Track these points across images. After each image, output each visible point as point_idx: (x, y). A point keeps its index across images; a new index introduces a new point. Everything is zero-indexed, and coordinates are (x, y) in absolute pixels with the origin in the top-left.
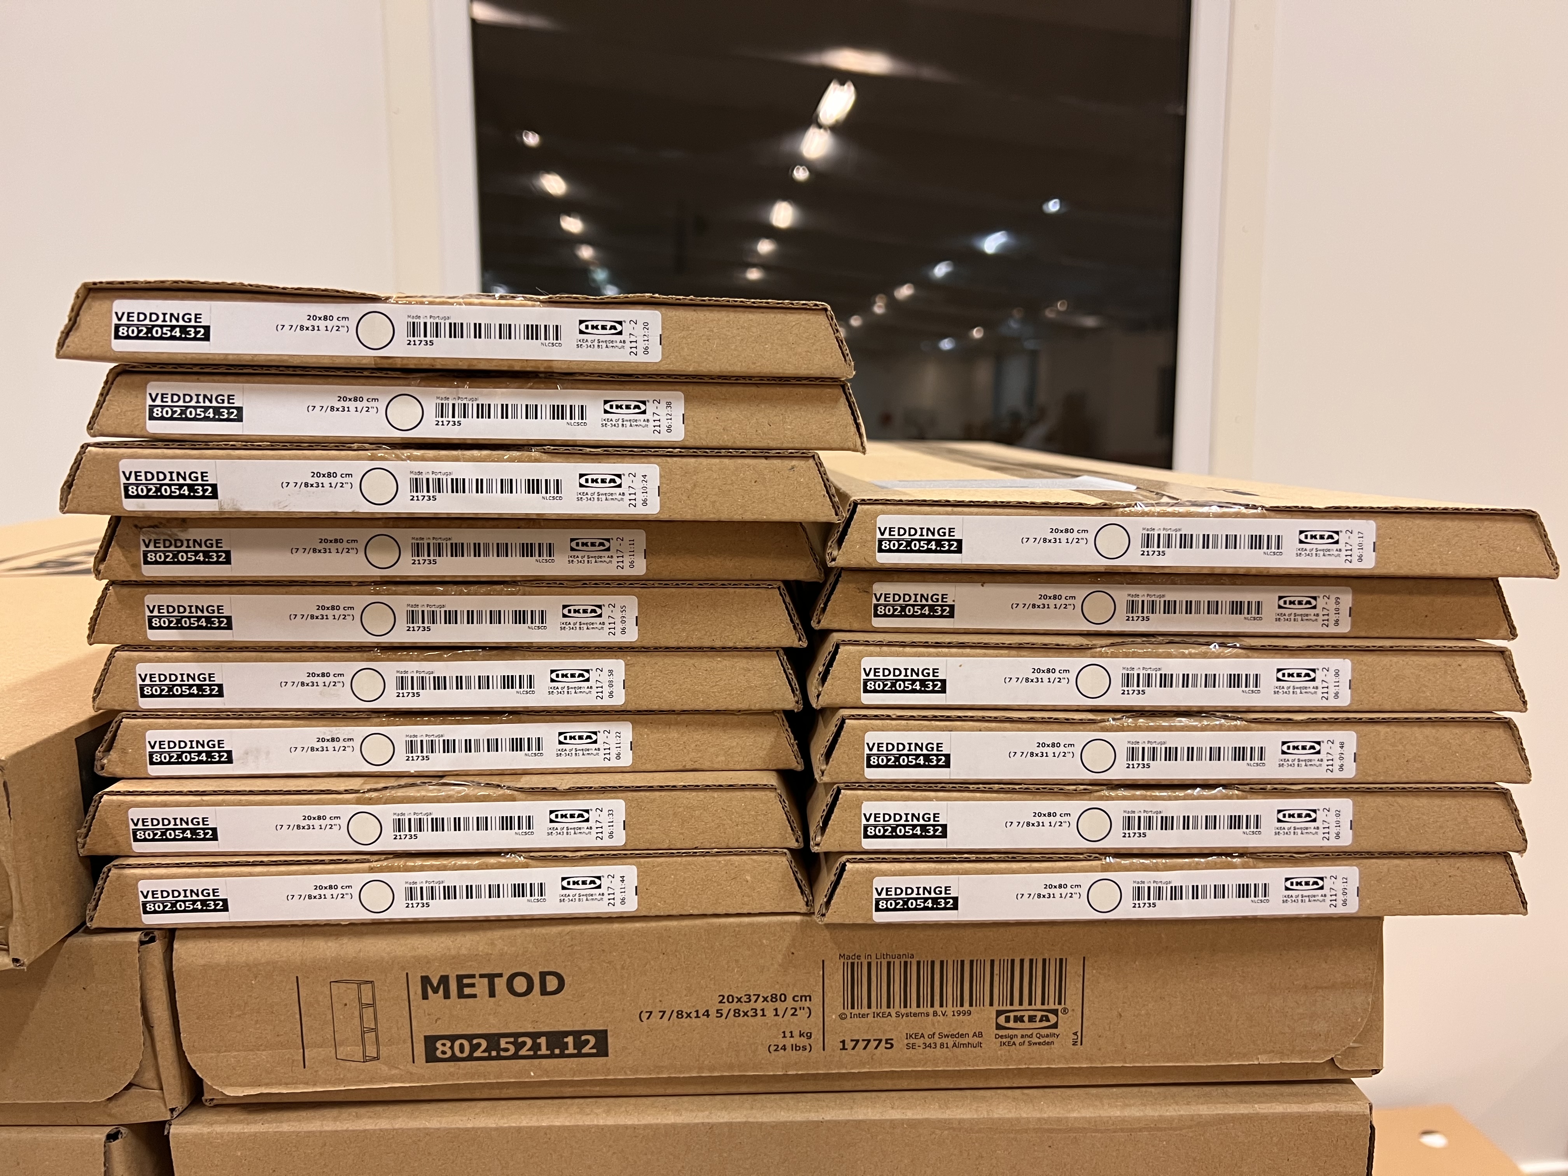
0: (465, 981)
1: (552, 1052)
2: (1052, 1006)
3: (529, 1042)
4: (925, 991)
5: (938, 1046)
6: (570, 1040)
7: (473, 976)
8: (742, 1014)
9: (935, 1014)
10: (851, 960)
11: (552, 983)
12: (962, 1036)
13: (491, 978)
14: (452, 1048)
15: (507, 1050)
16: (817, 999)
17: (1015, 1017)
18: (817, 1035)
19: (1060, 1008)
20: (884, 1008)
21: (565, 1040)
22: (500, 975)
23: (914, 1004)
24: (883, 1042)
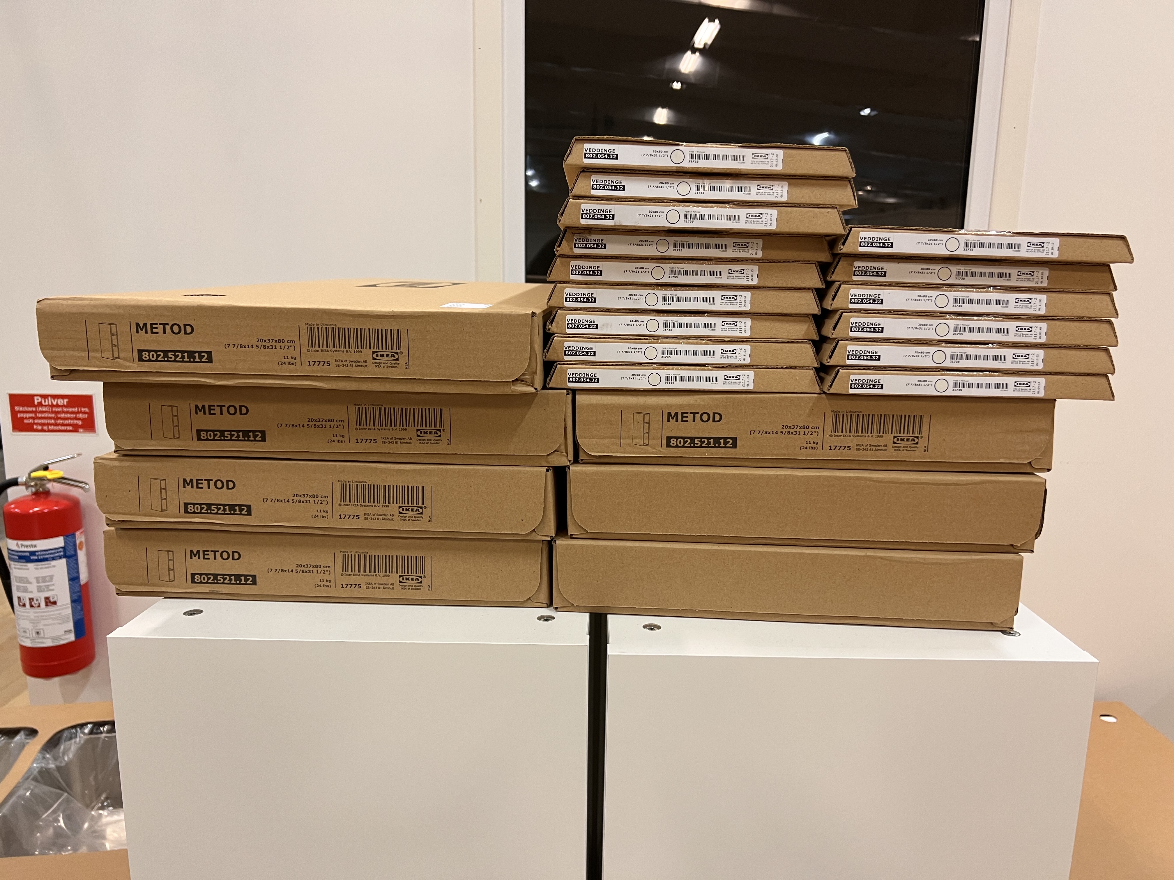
0: (684, 415)
1: (715, 445)
2: (916, 435)
3: (706, 441)
4: (865, 427)
5: (869, 450)
6: (722, 441)
7: (687, 413)
8: (791, 433)
9: (869, 436)
10: (836, 413)
11: (717, 417)
12: (879, 446)
13: (694, 414)
14: (676, 442)
15: (698, 444)
16: (821, 428)
17: (901, 439)
18: (820, 443)
19: (919, 436)
20: (848, 433)
21: (720, 441)
22: (698, 413)
23: (860, 432)
24: (847, 447)
